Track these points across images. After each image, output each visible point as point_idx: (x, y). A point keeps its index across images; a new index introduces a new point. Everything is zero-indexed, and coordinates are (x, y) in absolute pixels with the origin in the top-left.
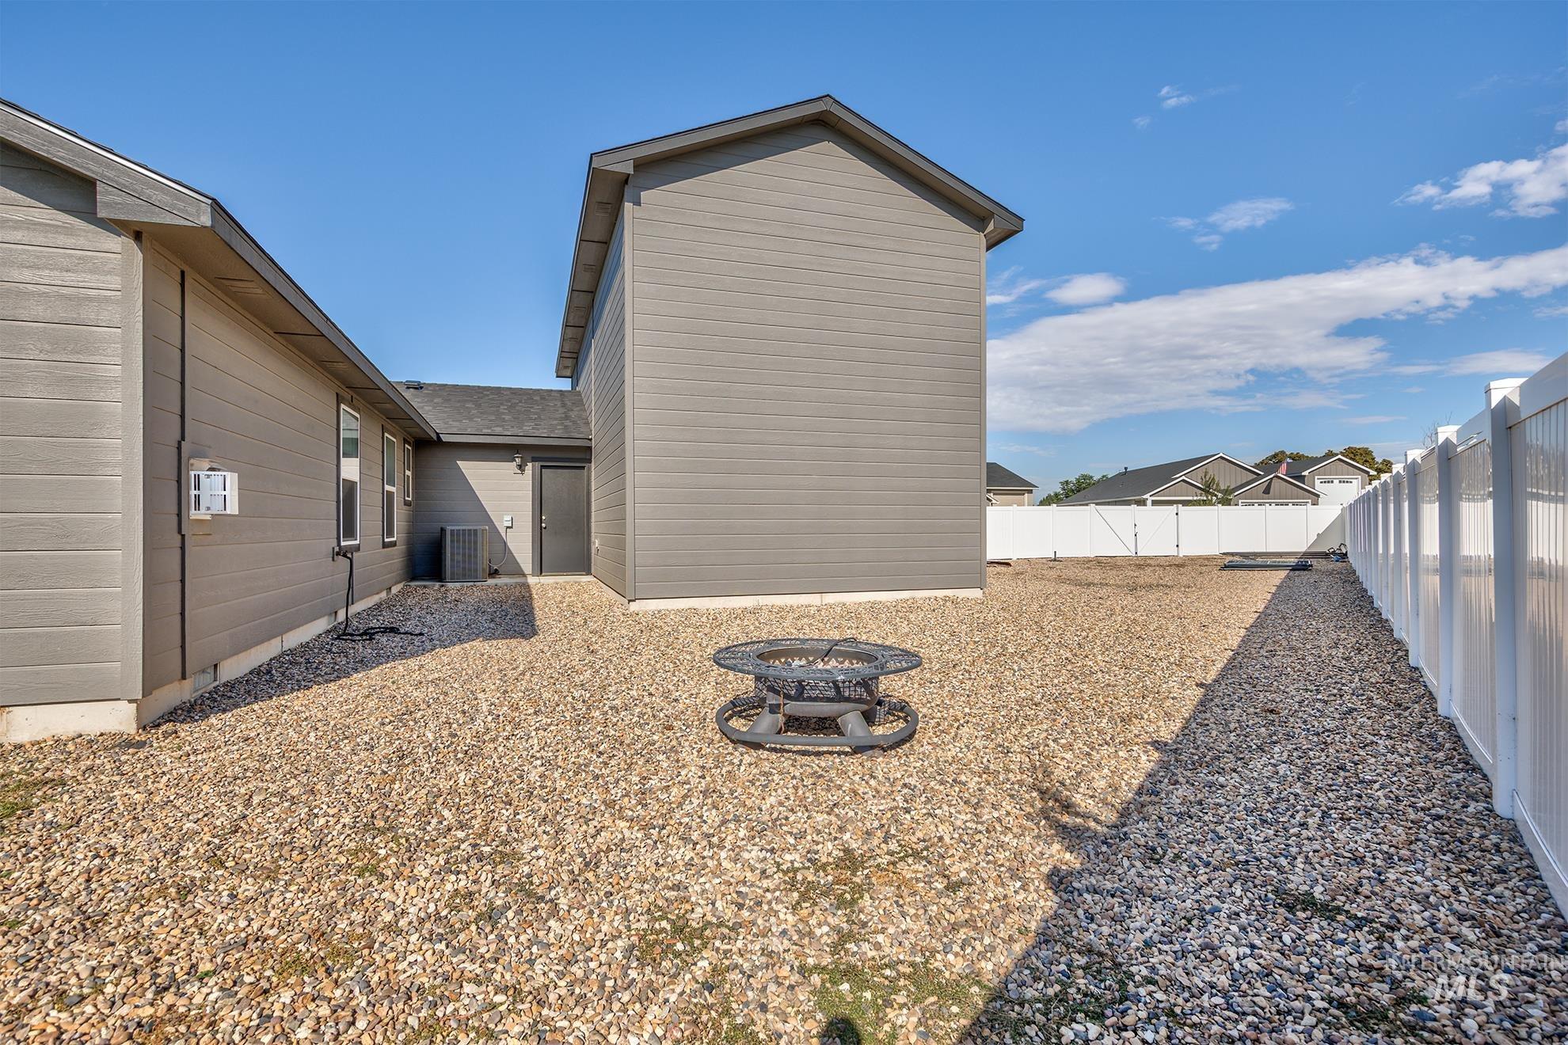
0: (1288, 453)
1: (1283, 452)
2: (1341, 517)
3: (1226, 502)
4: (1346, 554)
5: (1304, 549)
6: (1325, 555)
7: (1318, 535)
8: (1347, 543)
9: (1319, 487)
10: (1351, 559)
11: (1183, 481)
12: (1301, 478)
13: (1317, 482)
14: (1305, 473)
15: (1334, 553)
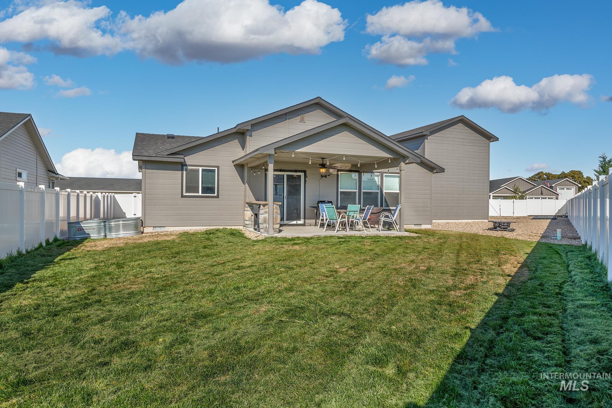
0: (544, 173)
1: (542, 172)
2: (567, 203)
3: (522, 198)
4: (567, 216)
5: (554, 214)
6: (561, 216)
7: (559, 210)
8: (568, 212)
9: (559, 191)
10: (569, 217)
11: (505, 188)
12: (551, 187)
13: (558, 189)
14: (553, 185)
15: (564, 216)
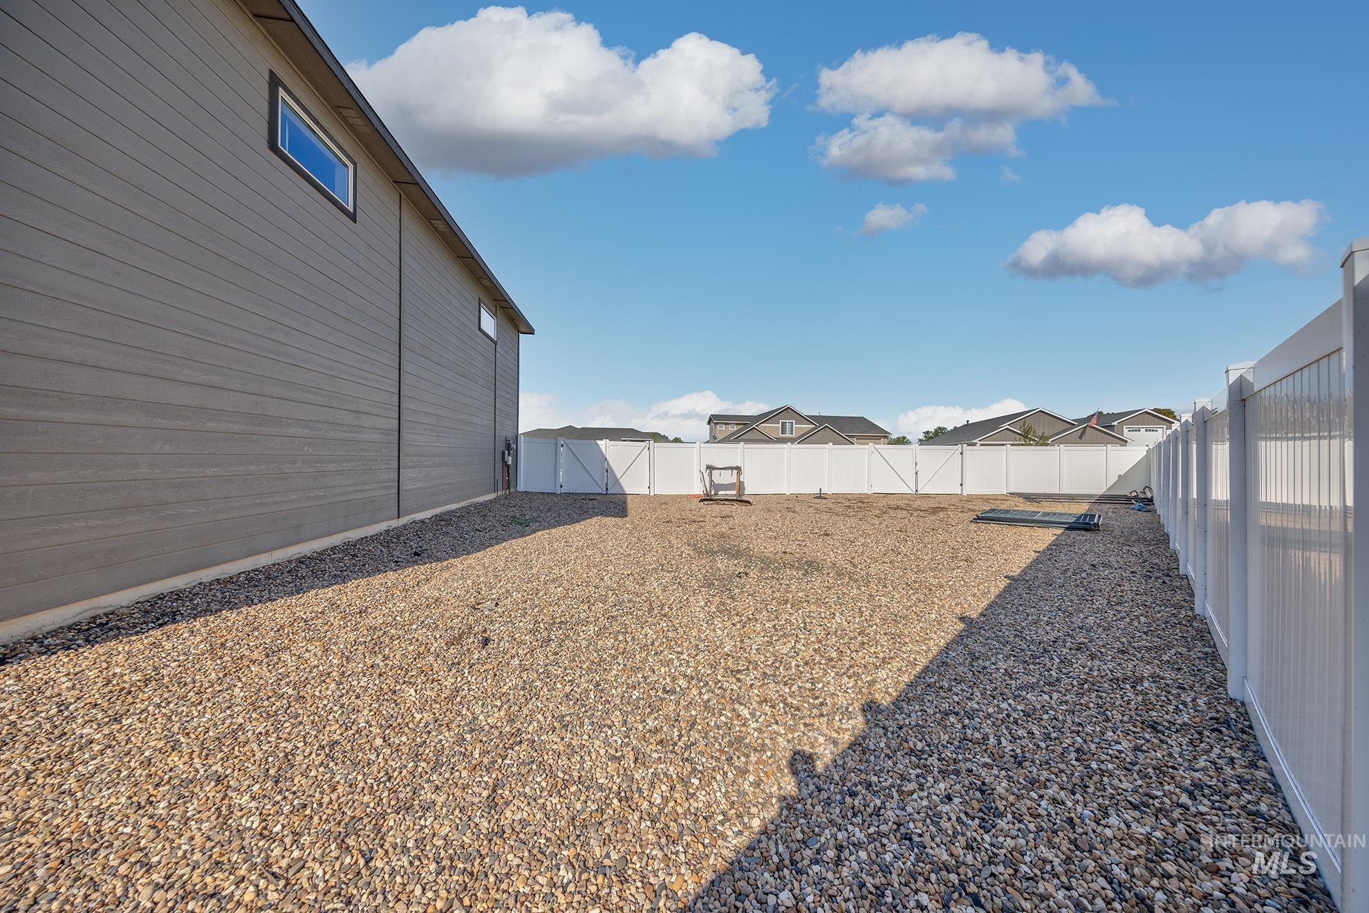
2: (1147, 458)
4: (1151, 500)
5: (1101, 490)
6: (1127, 500)
7: (1120, 476)
8: (1154, 486)
9: (1126, 434)
10: (1156, 505)
11: (1007, 429)
12: (1111, 427)
13: (1126, 431)
14: (1115, 423)
15: (1136, 498)
